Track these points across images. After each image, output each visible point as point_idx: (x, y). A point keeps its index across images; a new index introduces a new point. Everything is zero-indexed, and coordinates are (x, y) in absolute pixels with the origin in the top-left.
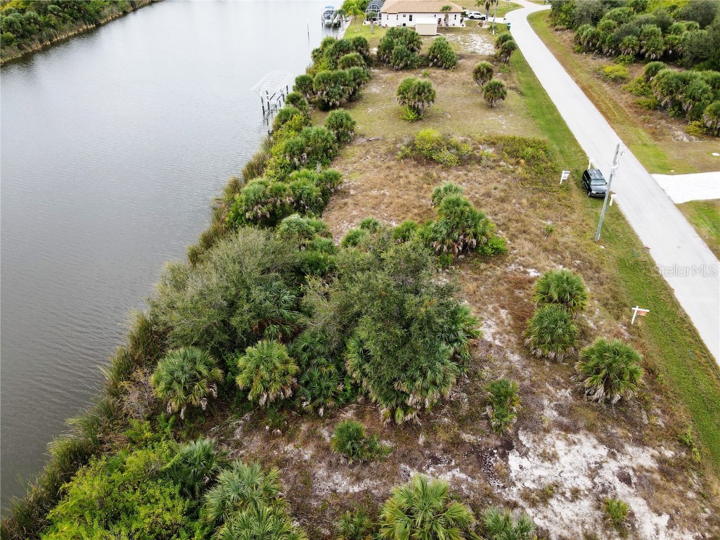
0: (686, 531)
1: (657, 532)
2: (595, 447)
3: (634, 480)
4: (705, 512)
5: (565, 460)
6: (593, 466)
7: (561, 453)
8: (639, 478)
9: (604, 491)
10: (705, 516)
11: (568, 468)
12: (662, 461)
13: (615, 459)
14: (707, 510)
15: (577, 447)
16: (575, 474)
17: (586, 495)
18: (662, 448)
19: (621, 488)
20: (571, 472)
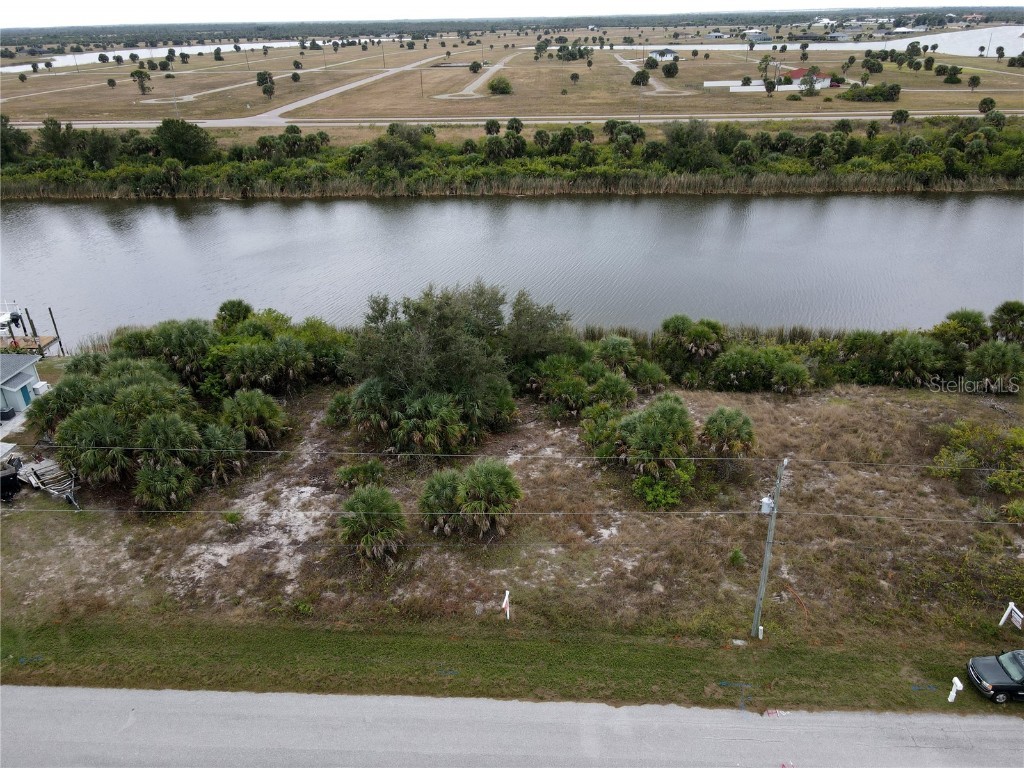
0: (208, 575)
1: (215, 555)
2: (307, 533)
3: (265, 551)
4: (220, 598)
5: (301, 515)
6: (288, 528)
7: (308, 513)
8: (266, 554)
9: (261, 530)
10: (218, 596)
11: (291, 515)
12: (283, 579)
13: (290, 544)
14: (223, 600)
15: (311, 523)
16: (284, 517)
17: (262, 519)
18: (297, 586)
19: (260, 541)
20: (287, 515)
